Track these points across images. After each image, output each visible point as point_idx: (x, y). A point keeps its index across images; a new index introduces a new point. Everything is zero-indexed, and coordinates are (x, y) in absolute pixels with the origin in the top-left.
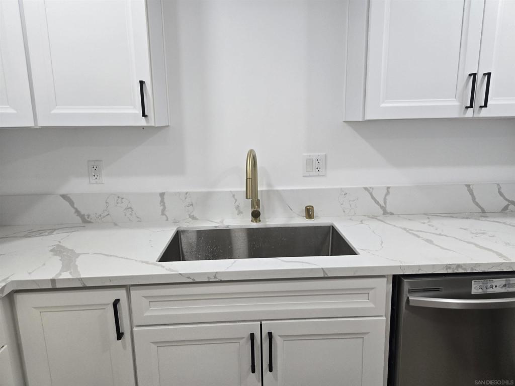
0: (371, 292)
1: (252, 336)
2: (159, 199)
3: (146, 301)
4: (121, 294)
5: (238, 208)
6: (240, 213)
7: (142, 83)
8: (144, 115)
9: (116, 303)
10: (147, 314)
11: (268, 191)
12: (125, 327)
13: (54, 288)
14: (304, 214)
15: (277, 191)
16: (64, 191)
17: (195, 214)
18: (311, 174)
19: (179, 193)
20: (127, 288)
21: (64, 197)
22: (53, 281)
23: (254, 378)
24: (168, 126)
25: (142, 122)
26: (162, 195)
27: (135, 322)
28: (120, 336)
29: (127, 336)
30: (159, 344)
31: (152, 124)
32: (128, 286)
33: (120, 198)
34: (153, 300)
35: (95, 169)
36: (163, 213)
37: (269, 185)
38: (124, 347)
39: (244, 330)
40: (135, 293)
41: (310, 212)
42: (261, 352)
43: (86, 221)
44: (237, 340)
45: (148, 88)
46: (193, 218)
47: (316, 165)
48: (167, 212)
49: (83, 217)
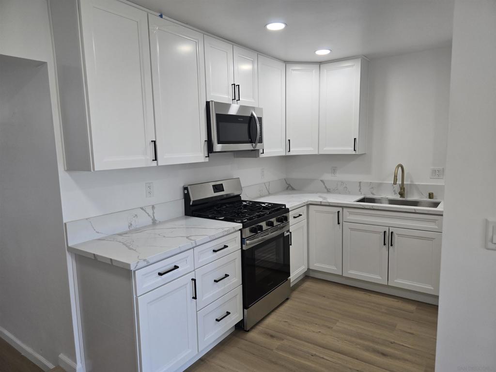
0: (437, 222)
1: (385, 232)
2: (358, 184)
3: (348, 213)
4: (340, 209)
5: (394, 191)
6: (395, 194)
7: (355, 139)
8: (355, 150)
9: (338, 212)
10: (348, 218)
11: (410, 185)
13: (321, 205)
14: (428, 197)
15: (415, 184)
16: (322, 179)
17: (374, 192)
18: (434, 177)
19: (367, 183)
21: (322, 181)
22: (321, 202)
23: (385, 248)
24: (365, 154)
25: (354, 153)
26: (360, 183)
27: (344, 220)
28: (339, 223)
29: (341, 224)
30: (352, 229)
31: (357, 153)
32: (343, 207)
33: (342, 182)
34: (351, 213)
35: (334, 171)
36: (360, 191)
37: (412, 181)
38: (340, 228)
39: (383, 229)
40: (345, 210)
41: (431, 196)
42: (388, 239)
43: (328, 191)
44: (379, 233)
45: (357, 140)
46: (373, 194)
47: (438, 173)
48: (361, 191)
49: (327, 189)
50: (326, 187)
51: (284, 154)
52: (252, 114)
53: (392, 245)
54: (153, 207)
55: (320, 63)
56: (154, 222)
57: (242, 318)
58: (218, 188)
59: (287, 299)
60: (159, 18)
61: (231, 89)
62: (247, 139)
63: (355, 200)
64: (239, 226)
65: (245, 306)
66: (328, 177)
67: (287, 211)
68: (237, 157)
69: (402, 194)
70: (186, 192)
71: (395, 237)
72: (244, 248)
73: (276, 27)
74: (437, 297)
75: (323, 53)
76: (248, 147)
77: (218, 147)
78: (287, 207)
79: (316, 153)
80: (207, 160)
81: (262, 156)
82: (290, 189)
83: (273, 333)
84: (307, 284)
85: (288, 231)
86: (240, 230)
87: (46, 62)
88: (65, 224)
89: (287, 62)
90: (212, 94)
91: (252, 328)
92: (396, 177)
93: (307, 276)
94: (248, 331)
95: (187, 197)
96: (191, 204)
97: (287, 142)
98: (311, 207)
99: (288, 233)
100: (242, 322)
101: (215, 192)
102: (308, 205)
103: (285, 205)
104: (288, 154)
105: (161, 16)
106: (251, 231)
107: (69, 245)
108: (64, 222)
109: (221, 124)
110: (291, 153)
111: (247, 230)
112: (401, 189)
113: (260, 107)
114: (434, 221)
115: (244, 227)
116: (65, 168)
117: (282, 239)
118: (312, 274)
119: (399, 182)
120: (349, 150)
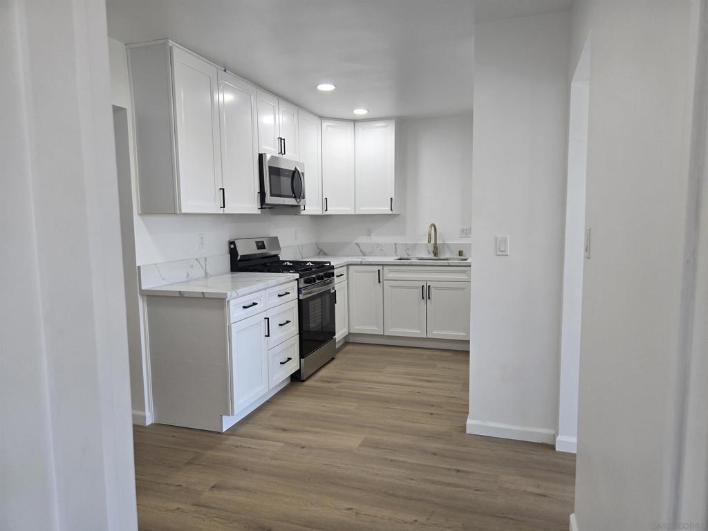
0: (466, 272)
1: (423, 286)
2: (394, 245)
3: (388, 271)
4: (380, 268)
6: (429, 253)
7: (391, 199)
8: (391, 209)
9: (379, 270)
10: (389, 276)
11: (443, 244)
12: (381, 280)
14: (458, 254)
15: (447, 244)
16: (356, 242)
17: (409, 253)
18: (463, 236)
19: (403, 244)
20: (383, 265)
21: (356, 244)
22: (361, 262)
23: (423, 302)
24: (401, 214)
25: (391, 212)
26: (396, 244)
27: (385, 279)
28: (379, 282)
29: (381, 283)
30: (392, 287)
31: (394, 214)
33: (378, 245)
34: (391, 271)
35: (369, 233)
36: (396, 252)
37: (444, 241)
38: (381, 287)
39: (420, 284)
40: (385, 268)
41: (461, 253)
42: (426, 293)
43: (364, 254)
44: (417, 287)
45: (393, 199)
46: (408, 255)
47: (466, 232)
48: (398, 252)
49: (363, 252)
50: (361, 251)
51: (320, 213)
52: (296, 169)
53: (429, 298)
54: (205, 259)
55: (355, 121)
56: (206, 275)
57: (299, 368)
58: (261, 245)
59: (333, 359)
60: (224, 73)
61: (278, 142)
62: (291, 194)
63: (396, 258)
64: (297, 276)
65: (302, 356)
66: (363, 240)
67: (332, 268)
68: (274, 214)
69: (435, 254)
70: (232, 246)
71: (432, 290)
72: (301, 298)
73: (326, 87)
74: (468, 342)
75: (360, 112)
76: (291, 201)
77: (269, 200)
78: (332, 264)
79: (353, 213)
80: (259, 212)
81: (303, 213)
82: (322, 255)
83: (329, 380)
84: (348, 348)
85: (334, 288)
86: (297, 279)
87: (125, 109)
88: (139, 267)
89: (322, 118)
90: (263, 147)
91: (308, 378)
92: (430, 235)
93: (347, 342)
94: (304, 381)
95: (233, 252)
96: (239, 258)
97: (324, 200)
98: (351, 267)
99: (333, 291)
100: (298, 372)
101: (258, 249)
102: (348, 265)
103: (330, 263)
104: (325, 213)
105: (225, 71)
106: (306, 282)
107: (143, 288)
108: (138, 265)
109: (272, 176)
110: (328, 213)
111: (302, 280)
112: (435, 248)
113: (301, 161)
114: (463, 272)
115: (300, 277)
116: (138, 212)
117: (328, 296)
118: (352, 339)
119: (433, 242)
120: (386, 209)
